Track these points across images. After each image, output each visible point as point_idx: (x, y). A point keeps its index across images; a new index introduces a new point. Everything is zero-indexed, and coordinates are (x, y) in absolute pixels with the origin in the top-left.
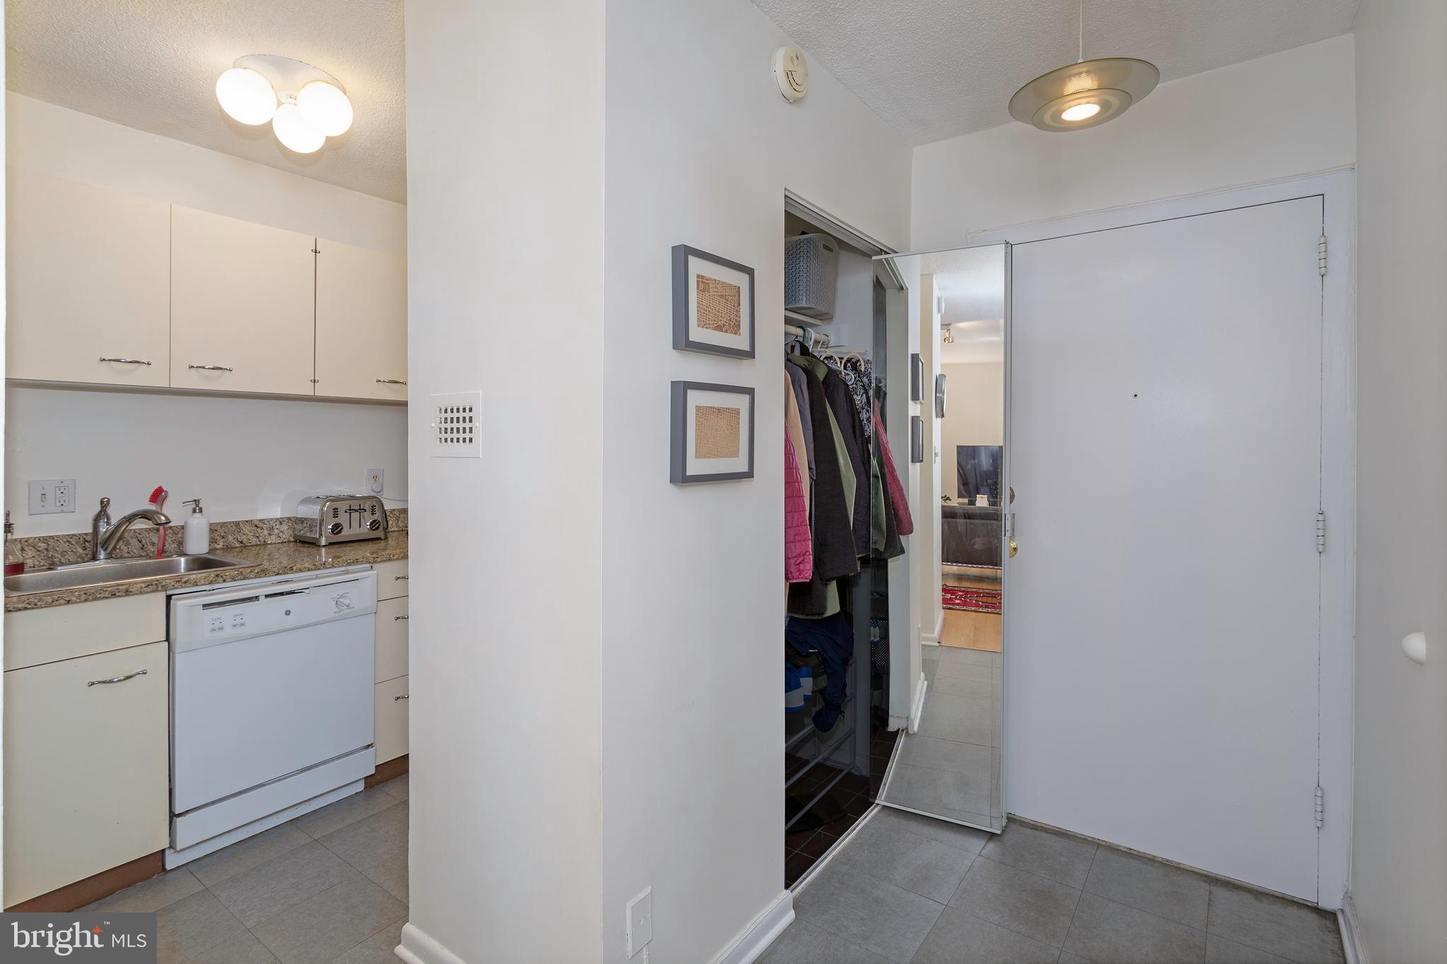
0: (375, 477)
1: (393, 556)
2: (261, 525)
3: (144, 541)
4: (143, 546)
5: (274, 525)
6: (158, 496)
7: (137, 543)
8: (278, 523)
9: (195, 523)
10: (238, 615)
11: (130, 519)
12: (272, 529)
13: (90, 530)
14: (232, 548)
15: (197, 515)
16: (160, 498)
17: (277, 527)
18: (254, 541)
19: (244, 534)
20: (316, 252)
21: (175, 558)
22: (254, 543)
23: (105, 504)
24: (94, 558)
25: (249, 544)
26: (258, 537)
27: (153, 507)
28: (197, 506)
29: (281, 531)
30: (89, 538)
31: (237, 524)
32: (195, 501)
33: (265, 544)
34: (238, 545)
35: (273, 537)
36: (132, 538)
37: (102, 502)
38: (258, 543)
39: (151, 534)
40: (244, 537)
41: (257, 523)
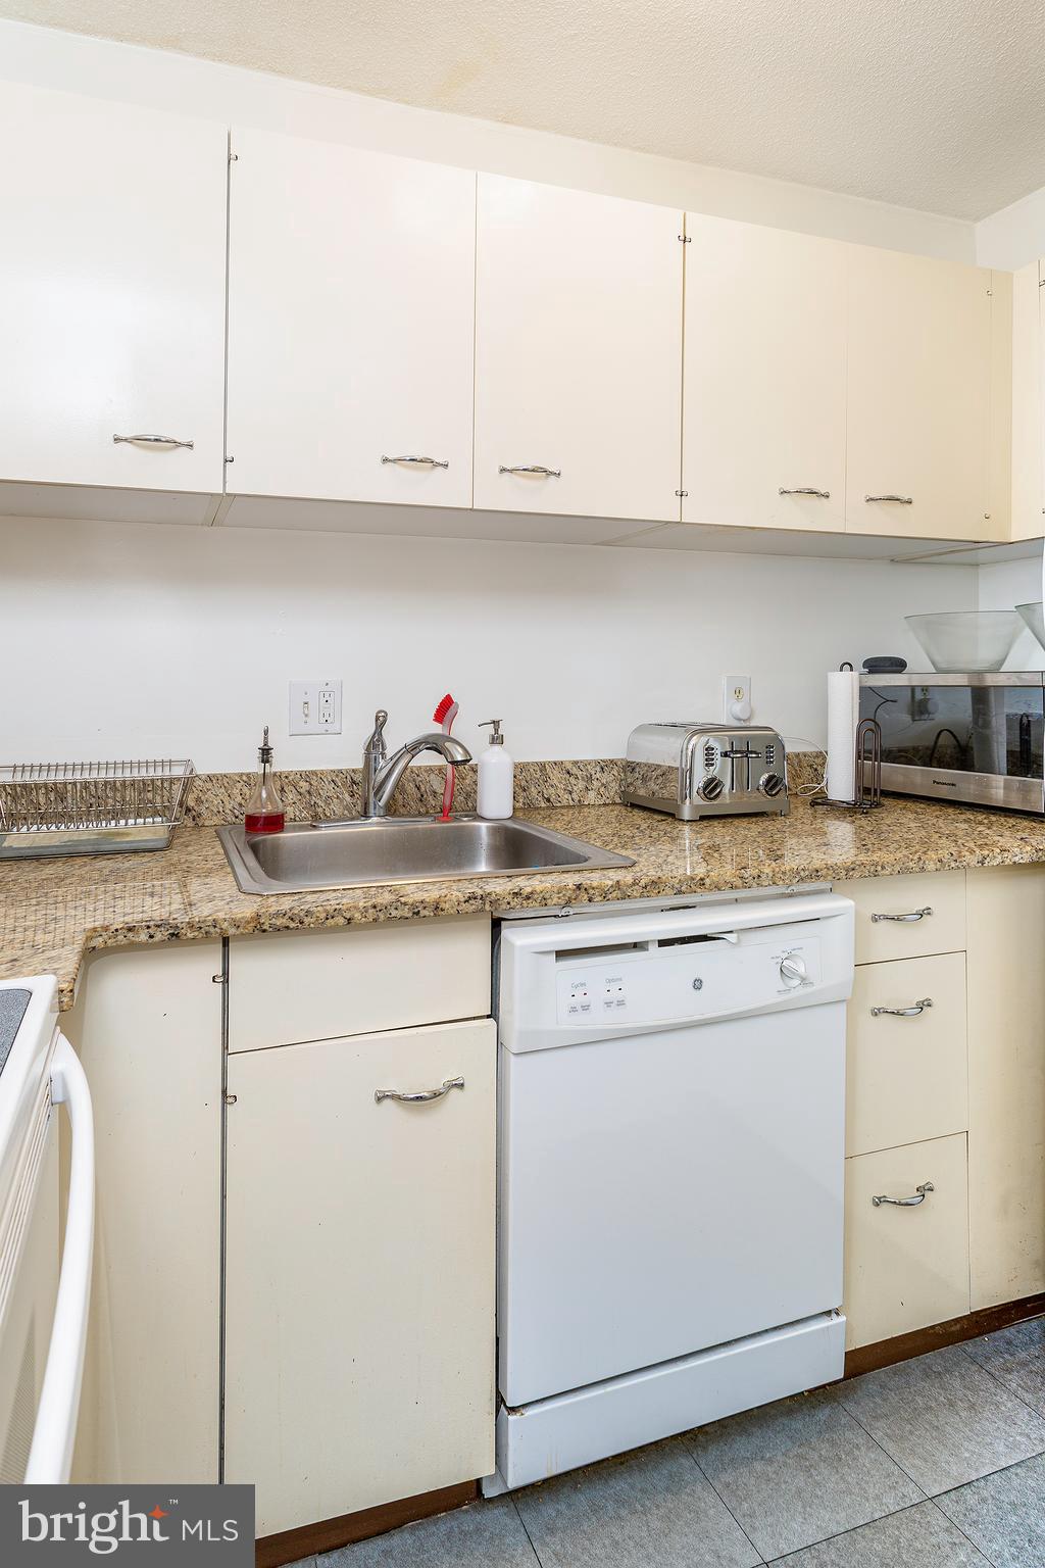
0: (738, 692)
1: (883, 868)
2: (574, 771)
3: (423, 789)
4: (422, 796)
5: (593, 773)
6: (445, 710)
7: (415, 790)
8: (598, 769)
9: (493, 761)
10: (613, 980)
11: (413, 749)
12: (590, 778)
13: (360, 765)
14: (537, 808)
15: (497, 748)
16: (447, 718)
17: (598, 776)
18: (565, 799)
19: (552, 786)
20: (685, 241)
21: (466, 822)
22: (565, 803)
23: (381, 721)
24: (365, 815)
25: (559, 805)
26: (571, 793)
27: (437, 729)
28: (496, 731)
29: (603, 784)
30: (358, 778)
31: (542, 766)
32: (494, 722)
33: (581, 805)
34: (543, 805)
35: (592, 795)
36: (409, 781)
37: (377, 718)
38: (571, 803)
39: (432, 776)
40: (551, 791)
41: (569, 766)
